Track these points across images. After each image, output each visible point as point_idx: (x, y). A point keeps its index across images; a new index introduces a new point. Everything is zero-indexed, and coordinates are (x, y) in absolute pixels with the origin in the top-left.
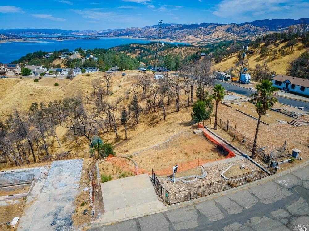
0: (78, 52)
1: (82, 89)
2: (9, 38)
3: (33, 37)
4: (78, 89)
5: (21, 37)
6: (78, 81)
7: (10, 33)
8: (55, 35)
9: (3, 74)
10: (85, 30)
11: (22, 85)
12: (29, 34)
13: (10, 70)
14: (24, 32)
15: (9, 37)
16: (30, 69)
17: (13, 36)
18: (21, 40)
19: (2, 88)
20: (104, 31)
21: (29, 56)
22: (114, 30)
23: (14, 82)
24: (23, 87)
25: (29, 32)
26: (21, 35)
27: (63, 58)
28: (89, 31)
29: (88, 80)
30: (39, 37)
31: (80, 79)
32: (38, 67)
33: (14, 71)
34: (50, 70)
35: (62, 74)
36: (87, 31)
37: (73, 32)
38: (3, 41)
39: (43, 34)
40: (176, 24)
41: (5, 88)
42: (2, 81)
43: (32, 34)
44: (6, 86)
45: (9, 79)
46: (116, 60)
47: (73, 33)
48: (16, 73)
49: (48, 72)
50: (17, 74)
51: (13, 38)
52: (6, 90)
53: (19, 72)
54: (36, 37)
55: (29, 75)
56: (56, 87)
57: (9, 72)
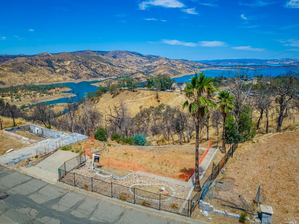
0: (257, 78)
2: (208, 67)
3: (228, 66)
5: (218, 66)
7: (212, 63)
8: (249, 64)
10: (282, 59)
11: (178, 98)
12: (226, 63)
14: (223, 62)
17: (213, 65)
18: (217, 69)
23: (175, 96)
24: (178, 100)
25: (226, 62)
26: (219, 65)
28: (287, 60)
33: (181, 88)
36: (285, 60)
37: (268, 60)
38: (204, 69)
39: (238, 63)
42: (169, 94)
43: (228, 63)
45: (174, 94)
47: (268, 62)
48: (181, 90)
51: (212, 67)
54: (230, 66)
57: (177, 88)
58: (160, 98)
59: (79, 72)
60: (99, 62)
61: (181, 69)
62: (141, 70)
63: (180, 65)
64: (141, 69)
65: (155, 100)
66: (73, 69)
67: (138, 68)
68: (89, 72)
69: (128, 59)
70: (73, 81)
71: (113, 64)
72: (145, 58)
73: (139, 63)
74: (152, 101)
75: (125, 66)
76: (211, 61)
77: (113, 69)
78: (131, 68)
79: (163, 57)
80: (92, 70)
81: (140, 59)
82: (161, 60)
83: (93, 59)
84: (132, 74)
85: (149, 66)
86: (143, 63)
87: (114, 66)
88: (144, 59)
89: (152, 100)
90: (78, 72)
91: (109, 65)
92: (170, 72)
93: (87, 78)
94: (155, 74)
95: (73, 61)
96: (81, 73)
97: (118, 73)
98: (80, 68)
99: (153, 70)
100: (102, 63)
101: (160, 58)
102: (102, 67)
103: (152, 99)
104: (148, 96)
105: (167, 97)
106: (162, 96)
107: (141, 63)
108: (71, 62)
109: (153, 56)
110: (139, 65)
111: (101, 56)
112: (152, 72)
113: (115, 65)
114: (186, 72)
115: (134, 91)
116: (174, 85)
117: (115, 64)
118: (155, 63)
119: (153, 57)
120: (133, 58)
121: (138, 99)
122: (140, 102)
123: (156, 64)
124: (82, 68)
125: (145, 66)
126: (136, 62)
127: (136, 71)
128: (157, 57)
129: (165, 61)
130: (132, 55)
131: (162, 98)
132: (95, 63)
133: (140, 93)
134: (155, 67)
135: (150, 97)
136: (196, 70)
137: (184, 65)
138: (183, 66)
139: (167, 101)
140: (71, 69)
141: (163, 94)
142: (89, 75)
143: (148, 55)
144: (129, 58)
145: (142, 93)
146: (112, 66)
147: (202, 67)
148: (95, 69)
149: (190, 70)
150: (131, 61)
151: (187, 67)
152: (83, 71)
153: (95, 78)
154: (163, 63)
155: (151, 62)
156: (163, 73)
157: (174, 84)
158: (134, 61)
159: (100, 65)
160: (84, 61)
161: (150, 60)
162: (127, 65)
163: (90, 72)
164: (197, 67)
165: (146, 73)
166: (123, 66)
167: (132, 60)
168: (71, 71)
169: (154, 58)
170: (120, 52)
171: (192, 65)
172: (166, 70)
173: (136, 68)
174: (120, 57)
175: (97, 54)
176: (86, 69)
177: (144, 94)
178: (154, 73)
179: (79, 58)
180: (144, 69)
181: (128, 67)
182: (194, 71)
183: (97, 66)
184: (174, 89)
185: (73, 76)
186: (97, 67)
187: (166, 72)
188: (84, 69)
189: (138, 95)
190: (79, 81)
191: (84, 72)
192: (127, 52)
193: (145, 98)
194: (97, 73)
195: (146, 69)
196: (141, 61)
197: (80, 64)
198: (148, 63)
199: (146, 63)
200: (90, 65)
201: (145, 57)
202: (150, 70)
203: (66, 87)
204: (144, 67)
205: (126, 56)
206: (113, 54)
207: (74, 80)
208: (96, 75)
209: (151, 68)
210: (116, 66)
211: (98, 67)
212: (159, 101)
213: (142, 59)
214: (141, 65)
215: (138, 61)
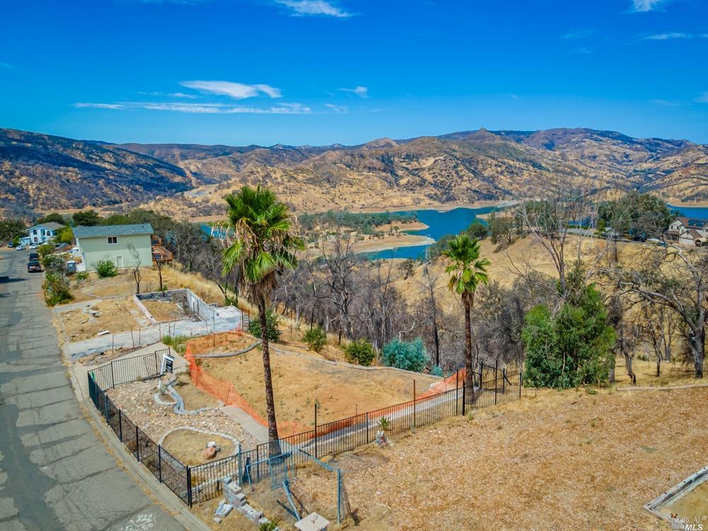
50: (697, 244)
59: (453, 185)
60: (506, 161)
62: (620, 181)
64: (622, 178)
66: (439, 177)
67: (615, 175)
68: (476, 184)
69: (586, 152)
70: (437, 206)
71: (543, 165)
72: (639, 146)
73: (619, 163)
75: (575, 169)
77: (539, 178)
78: (593, 175)
79: (698, 143)
80: (484, 179)
82: (691, 154)
83: (491, 153)
84: (594, 192)
85: (649, 169)
86: (630, 161)
87: (545, 169)
88: (637, 150)
90: (451, 183)
91: (531, 168)
93: (469, 200)
94: (663, 194)
95: (442, 158)
96: (457, 187)
97: (553, 189)
98: (455, 175)
99: (658, 182)
100: (511, 163)
101: (689, 148)
102: (512, 172)
107: (624, 161)
108: (435, 161)
109: (667, 141)
110: (619, 166)
111: (513, 144)
112: (658, 187)
113: (548, 166)
117: (547, 163)
118: (667, 163)
119: (666, 144)
120: (602, 149)
123: (672, 164)
124: (461, 174)
125: (635, 171)
126: (610, 160)
127: (608, 182)
128: (679, 145)
129: (702, 155)
130: (601, 140)
132: (495, 162)
134: (668, 172)
140: (433, 177)
142: (475, 191)
143: (648, 140)
144: (590, 147)
146: (538, 171)
148: (493, 177)
150: (595, 157)
152: (463, 183)
153: (490, 202)
154: (696, 162)
155: (658, 158)
156: (691, 192)
158: (606, 155)
159: (507, 168)
160: (467, 157)
161: (654, 154)
162: (581, 168)
163: (481, 186)
165: (638, 188)
166: (569, 170)
167: (597, 154)
168: (433, 182)
169: (667, 148)
170: (566, 132)
172: (702, 182)
173: (608, 175)
174: (565, 145)
175: (503, 140)
176: (470, 178)
178: (662, 191)
179: (455, 151)
180: (632, 179)
181: (583, 173)
183: (499, 169)
185: (436, 194)
186: (497, 172)
187: (701, 188)
188: (465, 178)
190: (449, 207)
191: (465, 185)
192: (587, 130)
194: (496, 188)
195: (637, 178)
196: (627, 156)
197: (458, 164)
198: (646, 162)
199: (641, 162)
200: (480, 166)
201: (641, 144)
202: (650, 180)
203: (416, 222)
204: (633, 173)
205: (583, 144)
206: (547, 138)
207: (437, 203)
208: (494, 192)
209: (656, 175)
210: (550, 169)
211: (502, 173)
213: (628, 151)
214: (625, 167)
215: (617, 156)
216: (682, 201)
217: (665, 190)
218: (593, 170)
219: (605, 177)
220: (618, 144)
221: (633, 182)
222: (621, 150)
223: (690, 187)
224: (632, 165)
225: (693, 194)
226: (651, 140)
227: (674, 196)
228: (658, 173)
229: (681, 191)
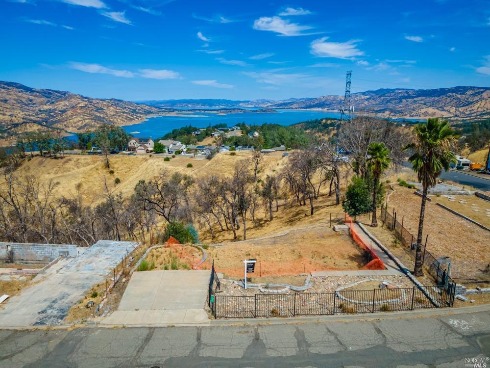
0: (239, 128)
1: (220, 174)
2: (159, 112)
3: (189, 110)
4: (215, 172)
5: (174, 110)
6: (217, 162)
7: (163, 105)
8: (217, 107)
9: (132, 150)
10: (257, 100)
11: (149, 164)
13: (141, 146)
14: (180, 103)
15: (160, 110)
16: (164, 145)
17: (165, 109)
18: (173, 114)
19: (127, 168)
20: (285, 100)
21: (175, 133)
22: (301, 99)
23: (141, 161)
24: (150, 167)
25: (185, 104)
26: (175, 108)
27: (216, 135)
28: (263, 101)
29: (231, 161)
30: (196, 110)
31: (222, 159)
32: (175, 142)
33: (146, 147)
34: (189, 147)
35: (203, 153)
36: (260, 102)
37: (240, 102)
38: (153, 115)
39: (202, 106)
40: (404, 89)
41: (129, 168)
42: (128, 158)
43: (188, 106)
44: (131, 166)
45: (136, 157)
46: (283, 137)
47: (241, 104)
48: (147, 150)
49: (185, 150)
50: (148, 152)
51: (165, 111)
52: (130, 170)
53: (150, 149)
54: (191, 110)
55: (161, 153)
56: (189, 168)
57: (139, 148)
58: (112, 166)
61: (114, 115)
62: (32, 118)
63: (112, 108)
64: (32, 116)
65: (105, 171)
67: (27, 113)
72: (38, 94)
73: (26, 105)
74: (99, 174)
76: (161, 103)
78: (9, 114)
79: (76, 94)
81: (25, 96)
82: (73, 100)
84: (16, 125)
85: (50, 110)
86: (34, 104)
88: (37, 96)
89: (99, 172)
92: (95, 122)
94: (65, 125)
99: (59, 117)
101: (72, 96)
103: (97, 169)
104: (88, 164)
105: (125, 164)
106: (115, 163)
107: (30, 104)
109: (56, 92)
112: (59, 121)
114: (124, 120)
115: (56, 158)
116: (132, 143)
118: (61, 105)
120: (10, 95)
121: (69, 171)
122: (75, 176)
123: (64, 106)
125: (39, 110)
126: (19, 103)
127: (23, 119)
128: (64, 94)
129: (80, 101)
130: (8, 89)
131: (116, 166)
133: (70, 160)
134: (64, 111)
135: (93, 166)
136: (140, 117)
137: (118, 108)
138: (117, 111)
139: (126, 170)
141: (117, 159)
143: (43, 90)
145: (75, 159)
147: (149, 112)
149: (130, 117)
150: (6, 101)
151: (124, 113)
154: (78, 105)
155: (53, 102)
156: (82, 123)
157: (133, 141)
158: (15, 100)
161: (50, 99)
164: (140, 111)
165: (46, 122)
167: (7, 98)
169: (57, 96)
171: (131, 109)
172: (86, 117)
173: (21, 113)
177: (79, 161)
178: (63, 124)
180: (40, 116)
182: (136, 118)
184: (134, 149)
187: (87, 121)
189: (67, 164)
193: (82, 169)
195: (43, 116)
196: (31, 101)
198: (45, 104)
199: (42, 104)
201: (38, 92)
202: (53, 116)
204: (39, 112)
209: (56, 113)
212: (112, 172)
213: (31, 97)
214: (32, 108)
215: (24, 100)
216: (78, 129)
217: (65, 123)
218: (8, 110)
219: (19, 115)
220: (22, 92)
221: (41, 118)
222: (26, 96)
223: (80, 121)
224: (36, 107)
225: (83, 125)
226: (45, 90)
227: (72, 126)
228: (57, 112)
229: (75, 123)
